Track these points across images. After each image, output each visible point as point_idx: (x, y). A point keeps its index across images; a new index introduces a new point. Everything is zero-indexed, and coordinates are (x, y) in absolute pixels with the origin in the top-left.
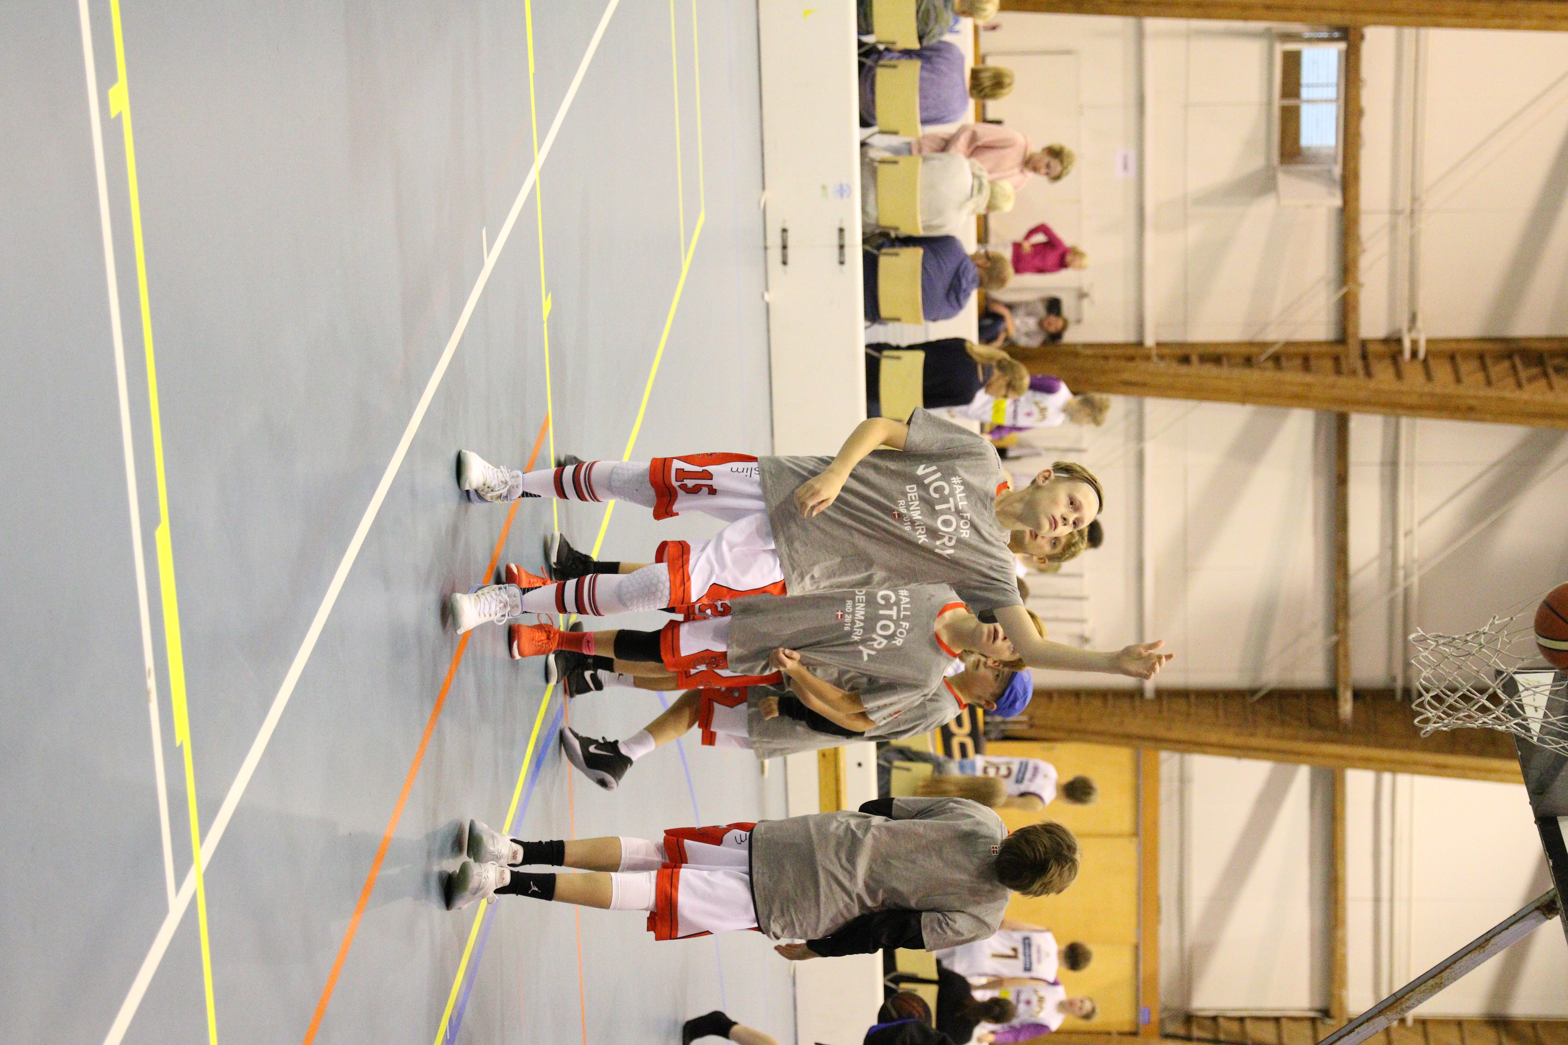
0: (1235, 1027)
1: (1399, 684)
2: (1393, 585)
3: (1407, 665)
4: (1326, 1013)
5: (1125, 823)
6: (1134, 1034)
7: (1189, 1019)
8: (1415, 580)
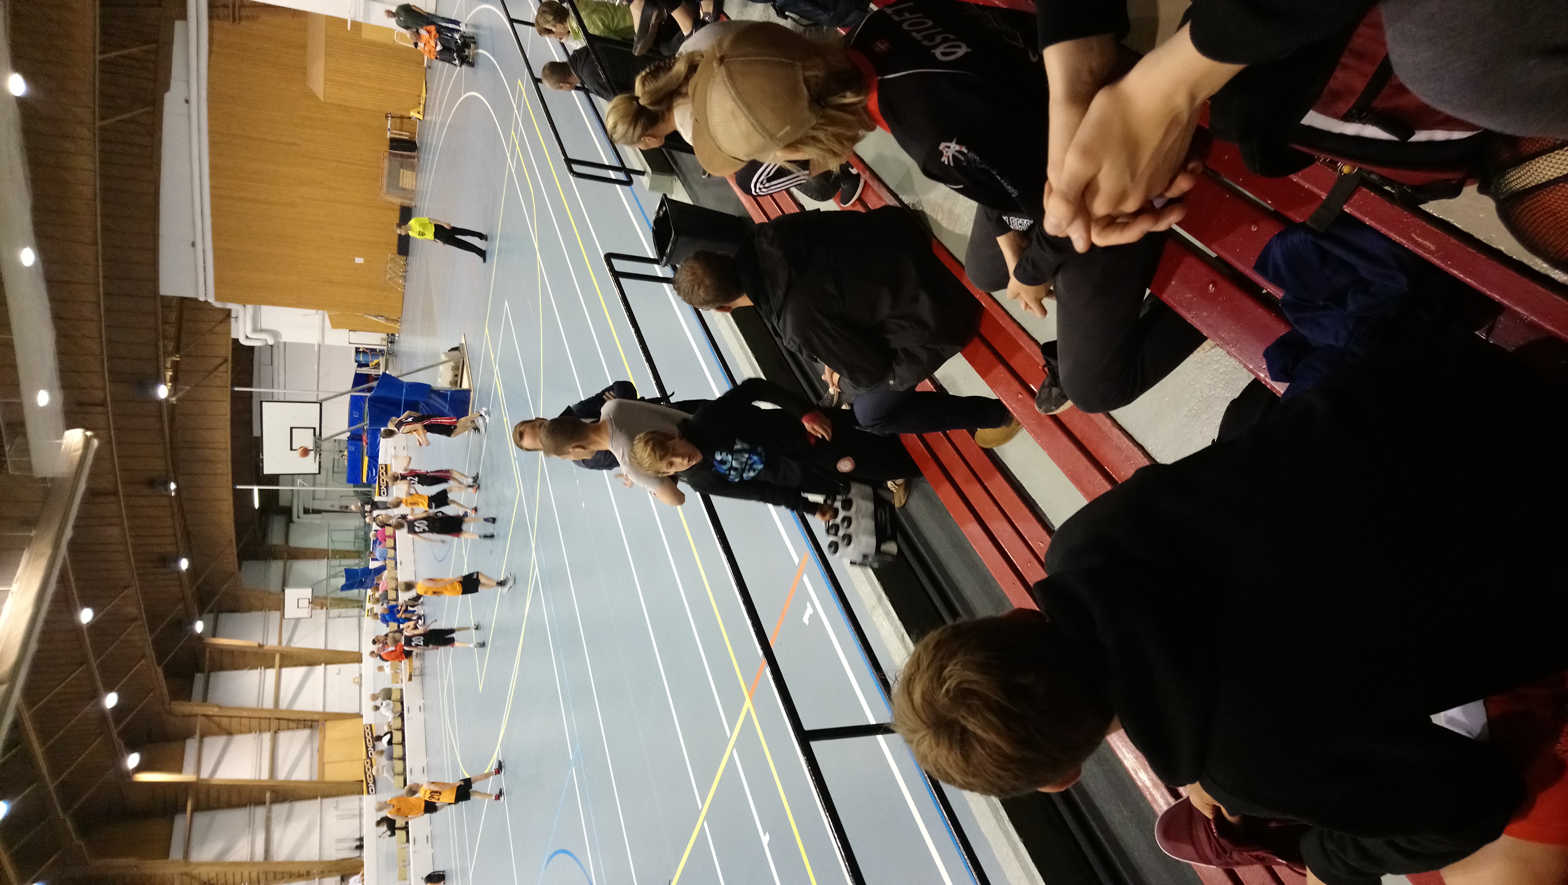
0: (300, 726)
1: (252, 807)
2: (253, 829)
3: (250, 812)
4: (276, 732)
5: (326, 766)
6: (325, 721)
7: (311, 727)
8: (247, 831)
